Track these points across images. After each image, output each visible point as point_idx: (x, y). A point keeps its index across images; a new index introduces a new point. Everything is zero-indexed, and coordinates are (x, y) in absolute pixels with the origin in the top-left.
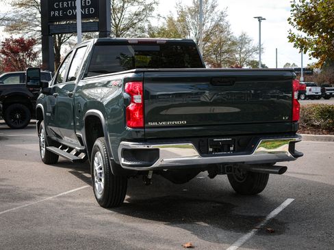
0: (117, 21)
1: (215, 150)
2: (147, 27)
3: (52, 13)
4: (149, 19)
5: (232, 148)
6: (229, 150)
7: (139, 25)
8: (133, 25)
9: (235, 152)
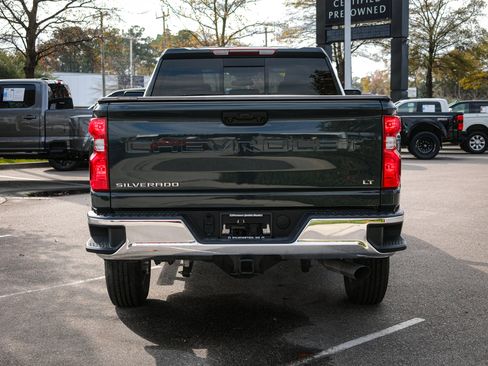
0: (432, 22)
1: (235, 233)
2: (474, 30)
3: (331, 14)
4: (478, 18)
5: (267, 230)
6: (260, 233)
7: (464, 26)
8: (452, 27)
9: (273, 238)
